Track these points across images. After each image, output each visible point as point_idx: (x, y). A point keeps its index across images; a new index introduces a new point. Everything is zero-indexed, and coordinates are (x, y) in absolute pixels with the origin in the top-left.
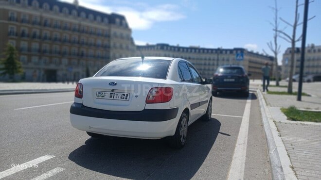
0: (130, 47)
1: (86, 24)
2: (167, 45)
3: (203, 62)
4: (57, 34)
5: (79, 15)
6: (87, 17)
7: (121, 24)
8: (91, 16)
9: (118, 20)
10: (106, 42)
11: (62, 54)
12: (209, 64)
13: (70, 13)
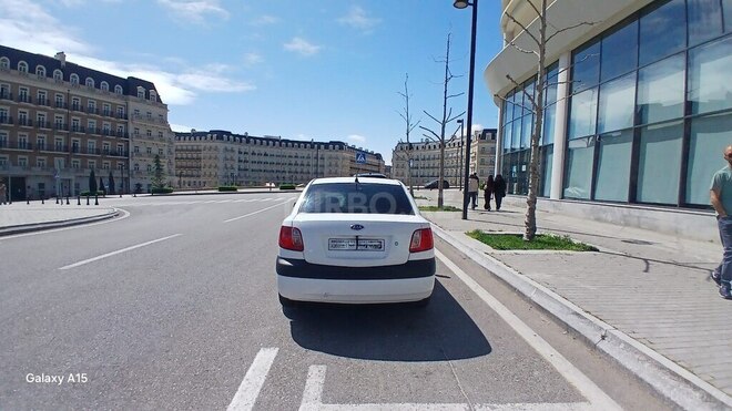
0: (165, 135)
1: (81, 93)
2: (229, 133)
3: (286, 160)
4: (24, 110)
5: (66, 78)
6: (82, 82)
7: (148, 96)
8: (90, 81)
9: (140, 89)
10: (119, 126)
11: (35, 147)
12: (296, 164)
13: (50, 75)
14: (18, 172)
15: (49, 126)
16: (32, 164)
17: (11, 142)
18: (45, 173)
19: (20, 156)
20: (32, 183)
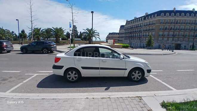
5: (195, 16)
13: (190, 16)
14: (179, 42)
15: (189, 30)
16: (183, 41)
17: (178, 35)
18: (187, 43)
19: (180, 39)
20: (183, 46)
